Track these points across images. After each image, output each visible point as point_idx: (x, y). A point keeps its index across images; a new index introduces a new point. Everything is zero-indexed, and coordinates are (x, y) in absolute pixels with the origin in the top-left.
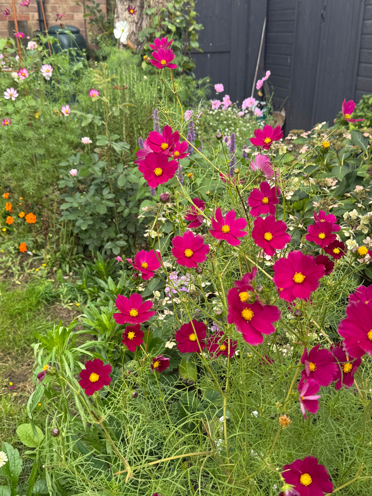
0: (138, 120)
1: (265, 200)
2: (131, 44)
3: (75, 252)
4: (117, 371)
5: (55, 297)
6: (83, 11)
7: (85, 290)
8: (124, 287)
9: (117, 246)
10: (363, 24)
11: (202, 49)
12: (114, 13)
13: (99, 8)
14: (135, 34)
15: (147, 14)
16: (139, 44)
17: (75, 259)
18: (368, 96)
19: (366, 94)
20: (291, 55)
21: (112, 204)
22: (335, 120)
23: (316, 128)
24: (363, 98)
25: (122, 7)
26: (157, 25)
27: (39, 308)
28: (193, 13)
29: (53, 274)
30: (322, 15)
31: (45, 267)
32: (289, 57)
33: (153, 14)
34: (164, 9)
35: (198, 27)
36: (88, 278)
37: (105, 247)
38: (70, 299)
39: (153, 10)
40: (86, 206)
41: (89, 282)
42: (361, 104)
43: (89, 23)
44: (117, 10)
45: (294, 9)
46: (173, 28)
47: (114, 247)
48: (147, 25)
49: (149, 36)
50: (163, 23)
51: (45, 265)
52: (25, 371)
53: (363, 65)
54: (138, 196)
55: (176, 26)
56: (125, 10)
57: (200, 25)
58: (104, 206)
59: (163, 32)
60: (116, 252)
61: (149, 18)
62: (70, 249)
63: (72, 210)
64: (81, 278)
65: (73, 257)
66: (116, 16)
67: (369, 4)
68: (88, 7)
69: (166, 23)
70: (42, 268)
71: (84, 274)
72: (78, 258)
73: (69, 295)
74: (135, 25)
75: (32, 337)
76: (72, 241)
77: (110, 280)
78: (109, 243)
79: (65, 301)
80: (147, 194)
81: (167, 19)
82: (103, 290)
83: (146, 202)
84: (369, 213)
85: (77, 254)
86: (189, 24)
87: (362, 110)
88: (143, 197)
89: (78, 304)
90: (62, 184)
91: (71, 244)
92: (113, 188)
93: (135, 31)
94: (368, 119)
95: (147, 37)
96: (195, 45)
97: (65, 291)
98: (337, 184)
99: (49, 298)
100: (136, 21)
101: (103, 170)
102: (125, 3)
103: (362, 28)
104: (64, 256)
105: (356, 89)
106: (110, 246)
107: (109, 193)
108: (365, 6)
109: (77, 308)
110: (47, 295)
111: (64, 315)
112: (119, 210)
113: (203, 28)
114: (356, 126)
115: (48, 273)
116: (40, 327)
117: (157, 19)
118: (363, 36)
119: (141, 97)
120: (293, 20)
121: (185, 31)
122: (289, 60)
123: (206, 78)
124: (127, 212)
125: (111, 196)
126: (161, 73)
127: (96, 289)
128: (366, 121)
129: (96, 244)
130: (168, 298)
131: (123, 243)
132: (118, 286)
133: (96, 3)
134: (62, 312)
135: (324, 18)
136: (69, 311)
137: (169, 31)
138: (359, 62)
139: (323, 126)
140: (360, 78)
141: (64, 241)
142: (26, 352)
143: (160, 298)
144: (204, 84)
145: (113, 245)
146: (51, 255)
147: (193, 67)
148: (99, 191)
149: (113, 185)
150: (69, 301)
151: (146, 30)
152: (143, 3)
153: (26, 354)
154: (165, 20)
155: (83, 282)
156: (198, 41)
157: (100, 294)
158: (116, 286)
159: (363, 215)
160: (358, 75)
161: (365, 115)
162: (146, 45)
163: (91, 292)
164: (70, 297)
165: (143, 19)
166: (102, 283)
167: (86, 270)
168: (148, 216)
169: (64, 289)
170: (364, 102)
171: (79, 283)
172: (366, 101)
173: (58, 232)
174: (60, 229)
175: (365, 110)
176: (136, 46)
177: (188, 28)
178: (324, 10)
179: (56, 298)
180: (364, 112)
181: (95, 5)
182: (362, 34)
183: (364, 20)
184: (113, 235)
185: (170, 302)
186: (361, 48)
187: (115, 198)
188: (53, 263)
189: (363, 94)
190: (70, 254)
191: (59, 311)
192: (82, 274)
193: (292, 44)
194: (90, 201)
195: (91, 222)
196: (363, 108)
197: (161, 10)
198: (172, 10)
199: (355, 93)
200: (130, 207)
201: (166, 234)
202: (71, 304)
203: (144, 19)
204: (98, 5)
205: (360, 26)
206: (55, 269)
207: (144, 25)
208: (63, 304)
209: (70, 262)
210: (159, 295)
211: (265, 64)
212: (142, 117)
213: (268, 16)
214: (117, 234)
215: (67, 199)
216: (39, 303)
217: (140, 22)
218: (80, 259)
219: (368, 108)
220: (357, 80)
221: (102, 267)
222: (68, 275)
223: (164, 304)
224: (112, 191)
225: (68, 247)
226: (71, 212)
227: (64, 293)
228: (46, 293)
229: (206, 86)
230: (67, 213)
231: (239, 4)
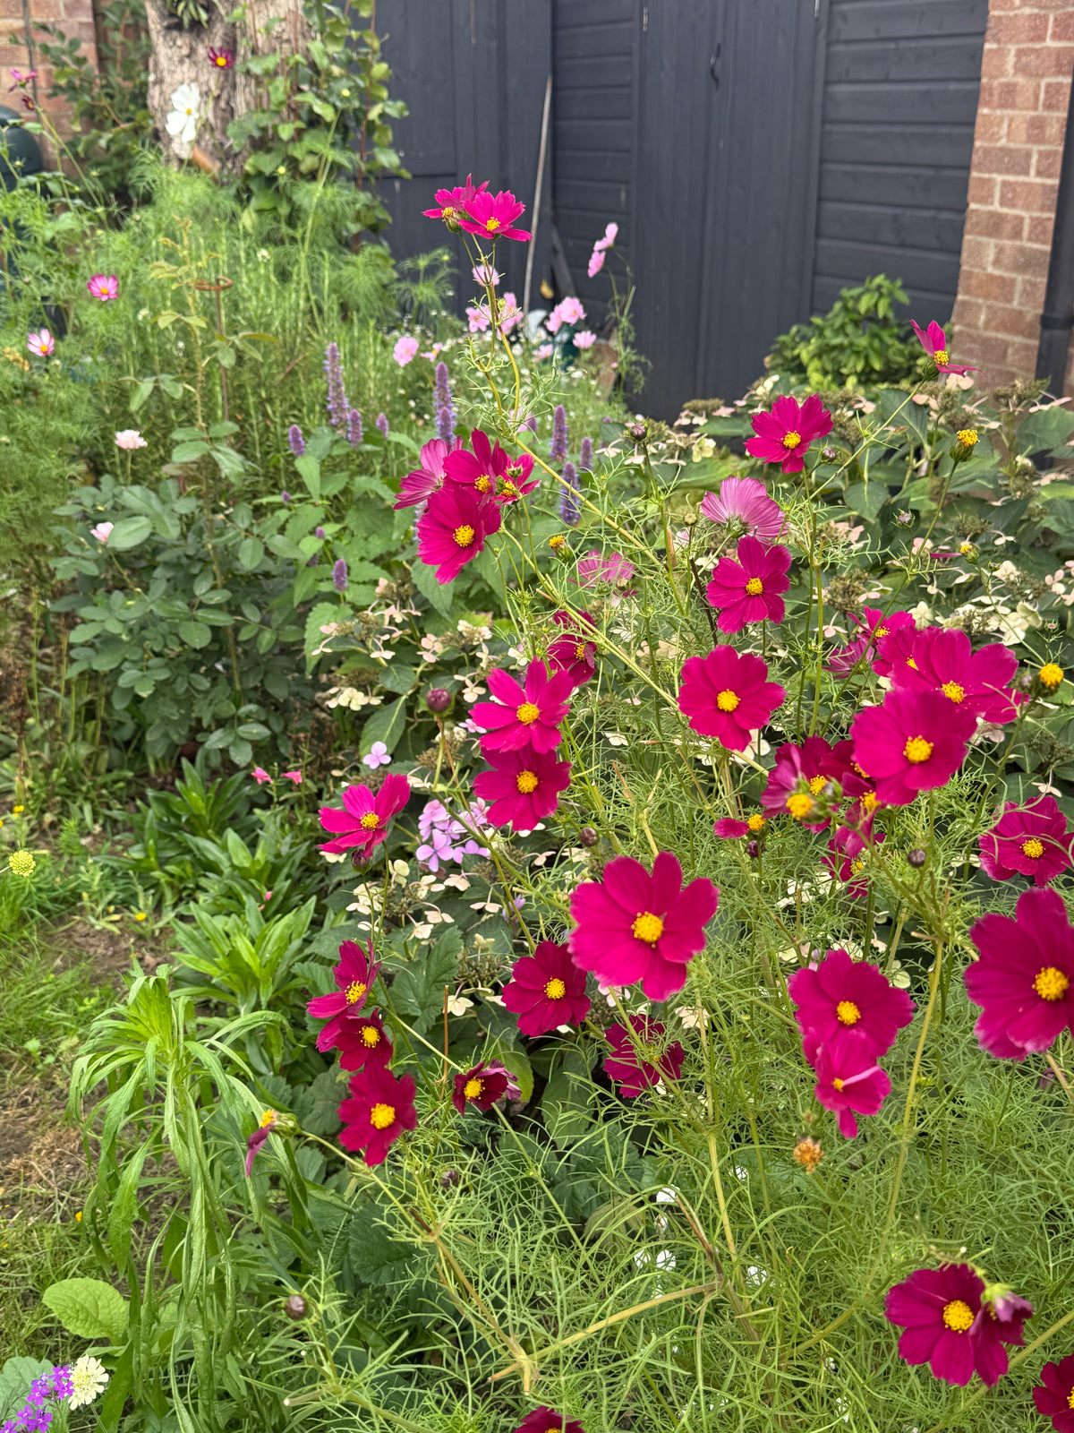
0: (257, 375)
1: (755, 586)
2: (203, 159)
3: (102, 766)
4: (301, 1096)
5: (64, 901)
6: (27, 61)
7: (157, 874)
8: (278, 855)
9: (242, 739)
10: (826, 95)
11: (408, 169)
12: (147, 69)
13: (79, 53)
14: (212, 130)
15: (248, 73)
16: (227, 156)
17: (104, 786)
18: (855, 292)
19: (850, 288)
20: (627, 182)
21: (224, 620)
22: (767, 359)
23: (760, 391)
24: (841, 298)
25: (169, 52)
26: (281, 103)
27: (26, 934)
28: (380, 69)
29: (44, 832)
30: (712, 71)
31: (24, 814)
32: (623, 187)
33: (267, 73)
34: (298, 57)
35: (395, 109)
36: (162, 836)
37: (207, 745)
38: (110, 903)
39: (271, 62)
40: (143, 628)
41: (163, 849)
42: (836, 316)
43: (50, 96)
44: (156, 64)
45: (629, 54)
46: (328, 113)
47: (234, 744)
48: (248, 104)
49: (256, 134)
50: (299, 98)
51: (21, 808)
52: (14, 1123)
53: (830, 207)
54: (299, 593)
55: (335, 107)
56: (181, 62)
57: (400, 104)
58: (201, 625)
59: (300, 124)
60: (242, 756)
61: (253, 82)
62: (88, 759)
63: (105, 642)
64: (140, 839)
65: (100, 780)
66: (152, 78)
67: (838, 42)
68: (46, 49)
69: (308, 98)
70: (14, 817)
71: (147, 826)
72: (115, 782)
73: (108, 890)
74: (211, 104)
75: (21, 1022)
76: (94, 735)
77: (232, 836)
78: (218, 734)
79: (100, 909)
80: (325, 587)
81: (305, 87)
82: (212, 867)
83: (323, 609)
84: (960, 610)
85: (109, 770)
86: (368, 99)
87: (841, 330)
88: (311, 596)
89: (140, 916)
90: (64, 569)
91: (93, 743)
92: (223, 573)
93: (212, 120)
94: (857, 353)
95: (251, 137)
96: (388, 159)
97: (97, 879)
98: (862, 537)
99: (49, 905)
100: (216, 93)
101: (188, 522)
102: (179, 42)
103: (824, 106)
104: (75, 777)
105: (815, 273)
106: (220, 740)
107: (214, 588)
108: (829, 44)
109: (138, 929)
110: (44, 895)
111: (100, 951)
112: (243, 636)
113: (406, 113)
114: (825, 373)
115: (33, 831)
116: (41, 990)
117: (281, 84)
118: (828, 127)
119: (264, 308)
120: (629, 86)
121: (358, 121)
122: (623, 196)
123: (440, 251)
124: (267, 638)
125: (219, 597)
126: (303, 239)
127: (189, 869)
128: (853, 359)
129: (175, 738)
130: (432, 878)
131: (256, 731)
132: (259, 855)
133: (69, 36)
134: (91, 941)
135: (716, 80)
136: (113, 940)
137: (314, 121)
138: (820, 199)
139: (776, 384)
140: (823, 243)
141: (70, 736)
142: (8, 1068)
143: (410, 878)
144: (432, 270)
145: (231, 739)
146: (34, 779)
147: (385, 221)
148: (182, 585)
149: (221, 564)
150: (112, 908)
151: (247, 118)
152: (235, 41)
153: (9, 1074)
154: (300, 91)
155: (145, 850)
156: (395, 146)
157: (203, 882)
158: (253, 854)
159: (946, 617)
160: (818, 235)
161: (851, 344)
162: (250, 161)
163: (172, 875)
164: (110, 896)
165: (234, 86)
166: (211, 850)
167: (152, 814)
168: (341, 648)
169: (91, 874)
170: (845, 309)
171: (136, 853)
172: (850, 304)
173: (49, 709)
174: (54, 701)
175: (850, 329)
176: (218, 165)
177: (366, 113)
178: (718, 55)
179: (71, 901)
180: (847, 335)
181: (65, 45)
182: (824, 122)
183: (827, 83)
184: (227, 709)
185: (439, 888)
186: (822, 161)
187: (228, 603)
188: (44, 801)
189: (840, 287)
190: (88, 773)
191: (82, 940)
192: (142, 829)
193: (628, 151)
194: (159, 612)
195: (164, 675)
196: (842, 327)
197: (292, 62)
198: (323, 62)
199: (813, 283)
200: (274, 625)
201: (390, 697)
202: (116, 917)
203: (240, 88)
204: (75, 44)
205: (818, 99)
206: (48, 818)
207: (241, 102)
208: (93, 920)
209: (93, 794)
210: (407, 872)
211: (554, 208)
212: (270, 367)
213: (555, 73)
214: (238, 707)
215: (85, 612)
216: (23, 920)
217: (225, 96)
218: (121, 784)
219: (856, 323)
220: (816, 248)
221: (201, 804)
222: (89, 834)
223: (422, 894)
224: (219, 582)
225: (84, 750)
226: (97, 651)
227: (95, 888)
228: (40, 890)
229: (441, 274)
230: (89, 651)
231: (474, 41)
